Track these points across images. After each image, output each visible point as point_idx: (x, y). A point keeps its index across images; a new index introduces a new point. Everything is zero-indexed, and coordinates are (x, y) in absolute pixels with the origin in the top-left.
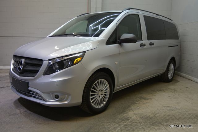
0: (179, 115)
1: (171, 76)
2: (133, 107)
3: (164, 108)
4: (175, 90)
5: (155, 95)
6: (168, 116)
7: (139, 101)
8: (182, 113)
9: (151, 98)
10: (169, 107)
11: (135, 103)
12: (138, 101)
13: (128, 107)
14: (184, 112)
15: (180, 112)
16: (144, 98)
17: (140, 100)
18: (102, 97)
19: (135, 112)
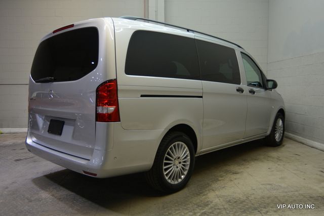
5: (248, 166)
19: (217, 193)
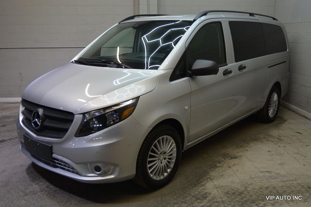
1: (273, 112)
2: (213, 174)
3: (260, 174)
4: (279, 139)
7: (222, 161)
10: (267, 172)
11: (216, 167)
12: (220, 163)
13: (205, 174)
16: (229, 156)
18: (164, 162)
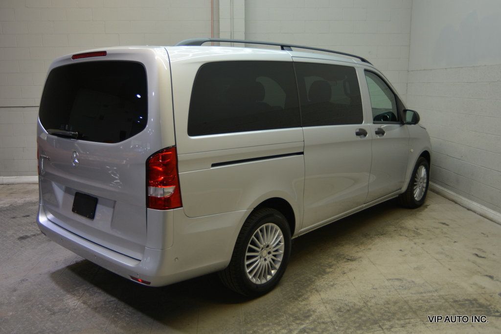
0: (418, 300)
2: (320, 282)
3: (387, 283)
4: (417, 233)
5: (370, 246)
6: (395, 303)
7: (332, 265)
8: (424, 295)
9: (360, 257)
10: (397, 279)
11: (325, 273)
12: (330, 267)
13: (309, 283)
14: (430, 292)
15: (421, 293)
16: (344, 258)
17: (335, 263)
19: (323, 295)
